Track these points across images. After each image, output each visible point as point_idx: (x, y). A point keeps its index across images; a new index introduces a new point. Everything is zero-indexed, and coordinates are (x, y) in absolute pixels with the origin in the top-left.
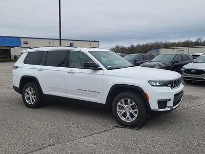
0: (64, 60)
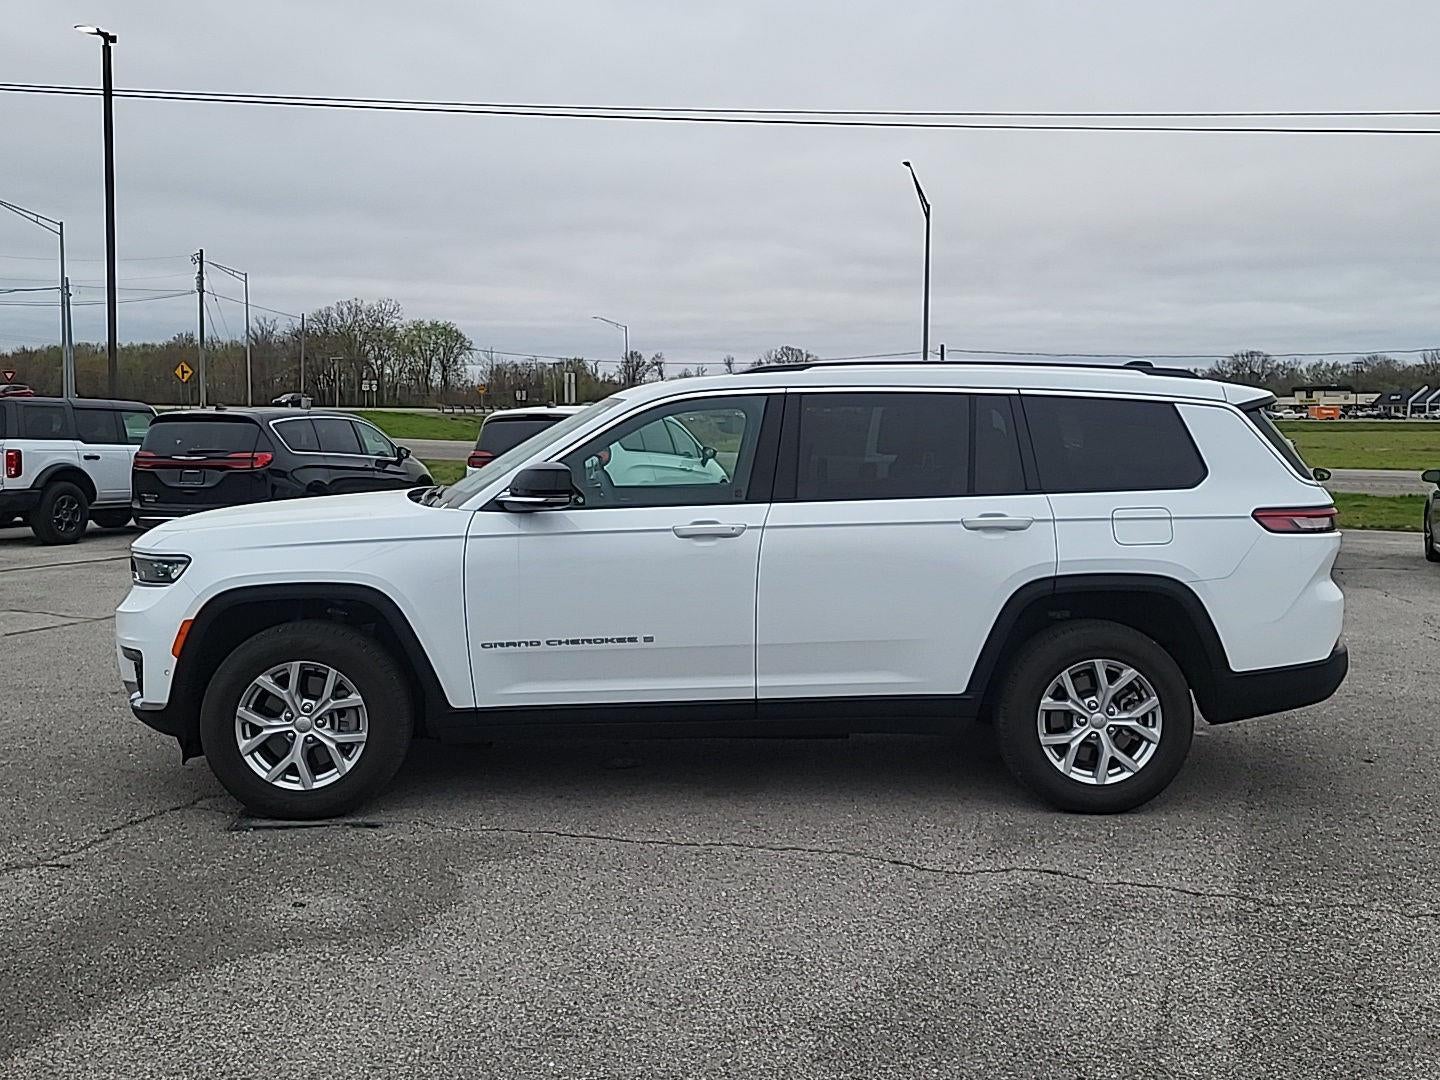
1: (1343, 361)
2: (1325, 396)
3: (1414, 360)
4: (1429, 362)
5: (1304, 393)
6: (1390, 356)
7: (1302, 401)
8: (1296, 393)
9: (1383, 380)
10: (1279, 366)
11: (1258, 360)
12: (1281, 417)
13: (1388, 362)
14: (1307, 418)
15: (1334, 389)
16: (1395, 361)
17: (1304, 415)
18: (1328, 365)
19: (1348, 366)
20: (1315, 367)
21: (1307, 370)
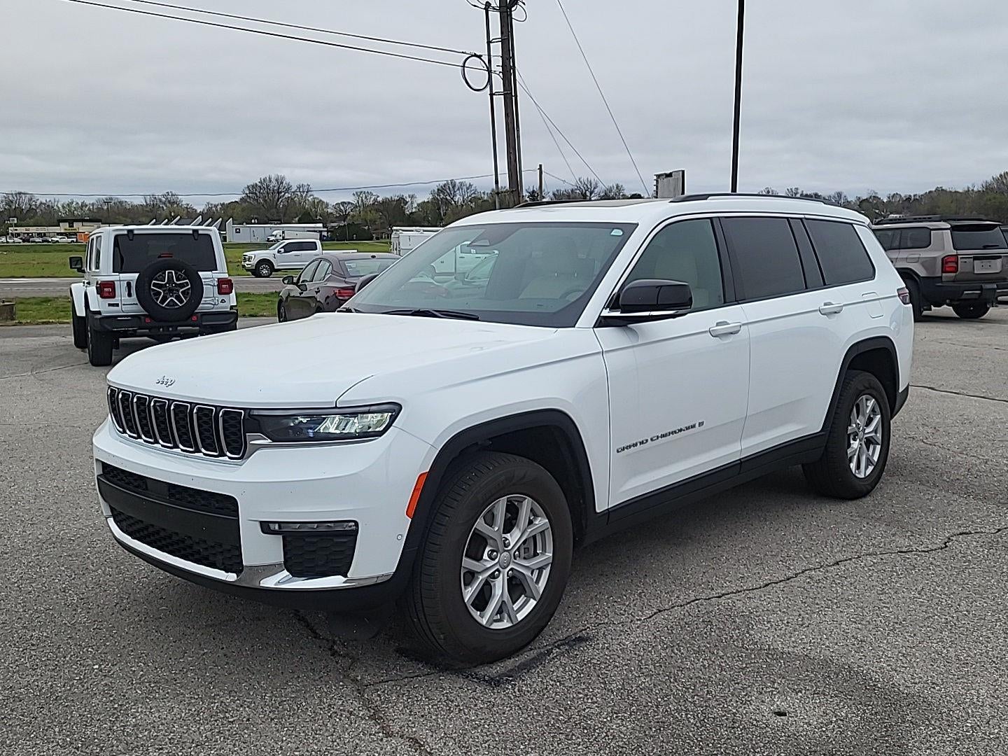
1: (89, 201)
2: (83, 225)
3: (139, 201)
4: (148, 203)
5: (67, 225)
6: (123, 199)
7: (66, 230)
8: (61, 224)
9: (119, 214)
10: (41, 203)
11: (25, 199)
12: (57, 241)
13: (121, 203)
14: (77, 242)
15: (87, 221)
16: (126, 202)
17: (75, 240)
18: (77, 203)
19: (93, 205)
20: (68, 205)
21: (63, 207)
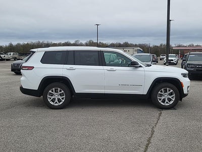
0: (99, 59)
